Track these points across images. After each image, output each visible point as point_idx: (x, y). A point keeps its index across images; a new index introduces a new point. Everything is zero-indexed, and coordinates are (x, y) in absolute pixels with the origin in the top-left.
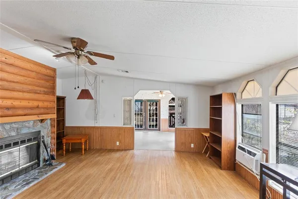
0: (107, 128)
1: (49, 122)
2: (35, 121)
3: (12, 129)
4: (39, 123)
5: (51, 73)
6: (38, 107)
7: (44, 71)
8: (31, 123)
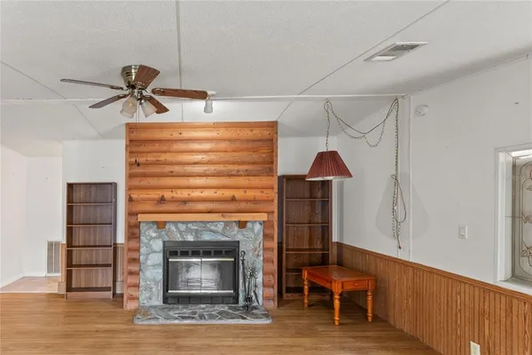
0: (431, 271)
1: (258, 227)
2: (227, 224)
3: (189, 231)
4: (236, 228)
5: (266, 133)
6: (233, 199)
7: (247, 134)
8: (220, 227)
